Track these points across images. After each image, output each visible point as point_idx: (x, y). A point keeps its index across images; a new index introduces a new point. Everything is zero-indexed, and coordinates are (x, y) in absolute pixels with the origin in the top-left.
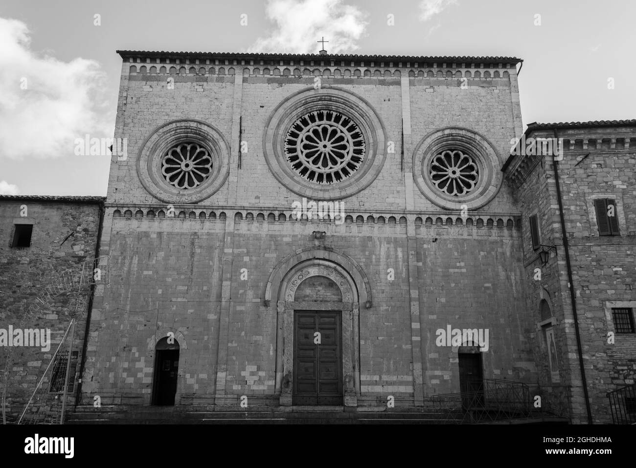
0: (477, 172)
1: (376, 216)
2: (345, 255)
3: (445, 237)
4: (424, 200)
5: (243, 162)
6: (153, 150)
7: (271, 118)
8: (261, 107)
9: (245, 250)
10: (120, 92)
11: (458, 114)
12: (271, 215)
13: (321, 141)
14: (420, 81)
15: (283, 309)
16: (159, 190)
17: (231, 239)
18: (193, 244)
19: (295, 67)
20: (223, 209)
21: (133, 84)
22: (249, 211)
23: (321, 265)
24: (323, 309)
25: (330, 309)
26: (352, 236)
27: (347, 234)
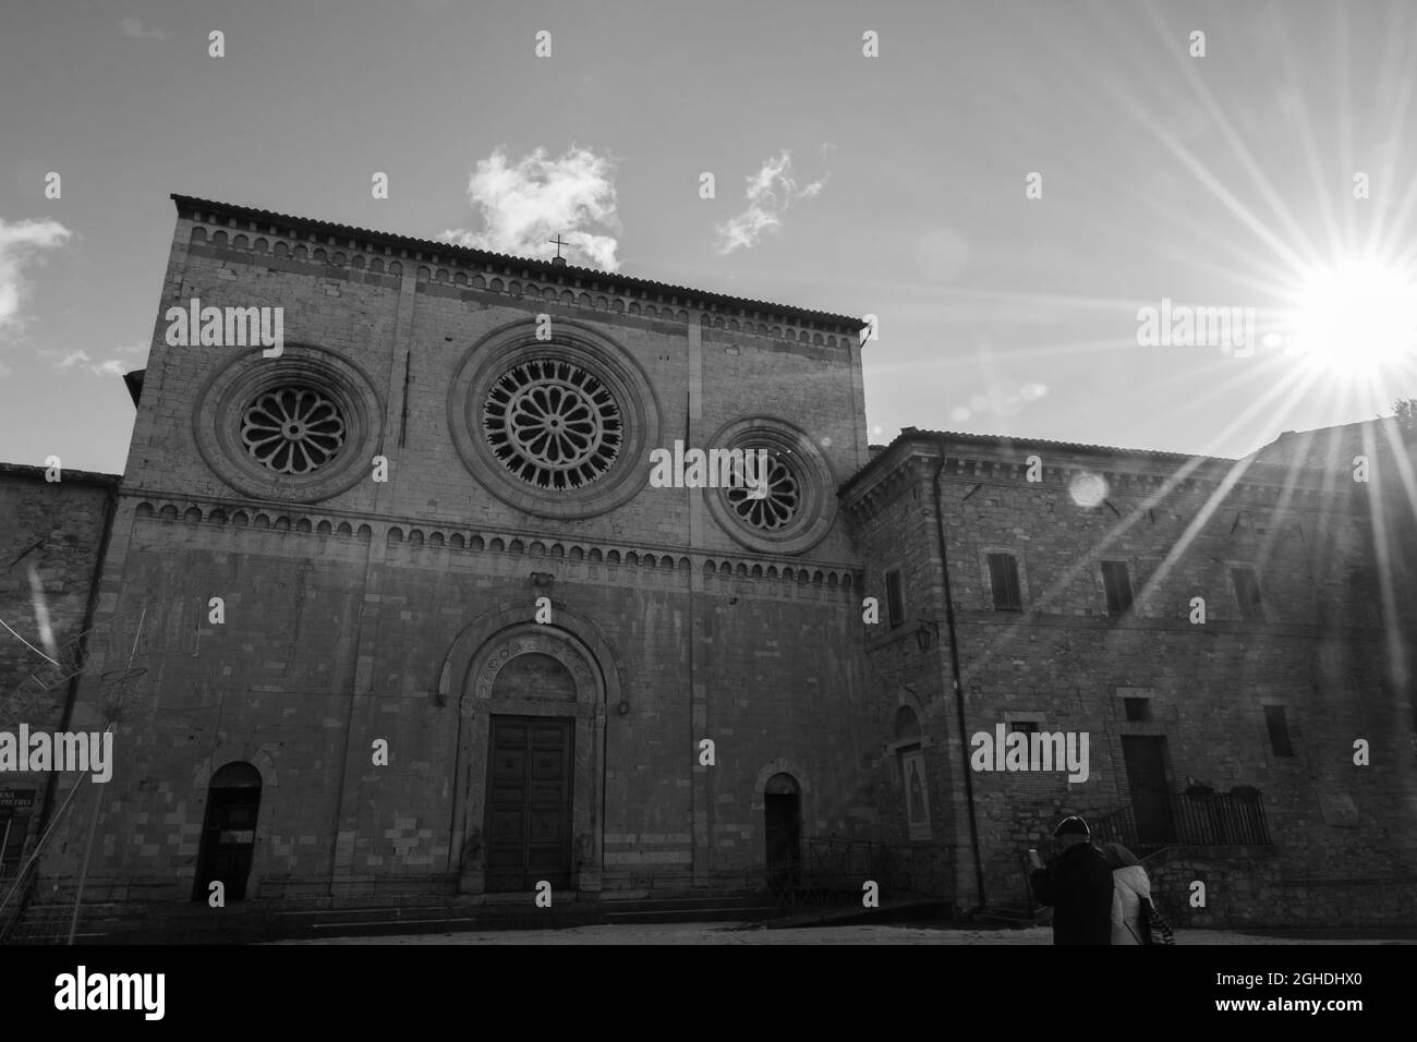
0: (797, 494)
1: (641, 553)
2: (586, 619)
3: (750, 597)
4: (718, 533)
5: (410, 435)
6: (229, 394)
7: (463, 362)
8: (447, 339)
9: (404, 599)
10: (168, 273)
11: (774, 395)
12: (458, 538)
13: (547, 413)
14: (717, 335)
15: (472, 712)
16: (237, 470)
17: (379, 576)
18: (301, 580)
19: (512, 279)
20: (365, 519)
21: (197, 261)
22: (416, 527)
23: (542, 634)
24: (543, 714)
25: (555, 714)
26: (599, 586)
27: (591, 582)
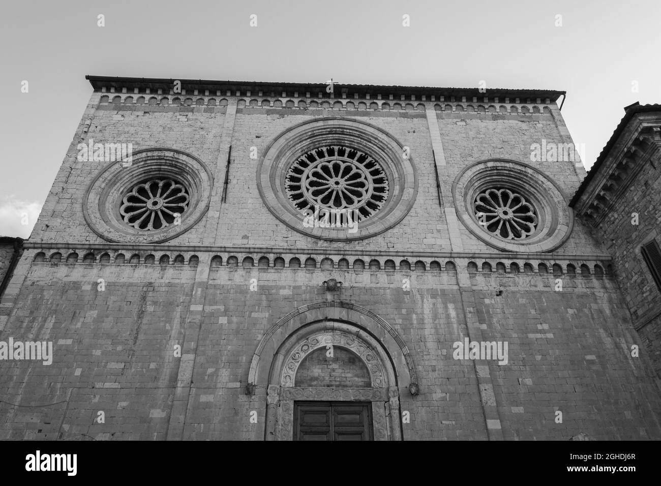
0: (535, 213)
1: (412, 260)
2: (372, 314)
3: (513, 289)
4: (474, 241)
5: (229, 195)
6: (112, 183)
7: (269, 148)
8: (257, 137)
9: (222, 308)
10: (82, 120)
11: (500, 146)
12: (264, 259)
13: (331, 177)
14: (449, 115)
15: (277, 398)
16: (108, 227)
17: (202, 291)
18: (144, 298)
19: (300, 99)
20: (194, 251)
21: (101, 113)
22: (232, 254)
23: (336, 329)
24: (341, 399)
25: (352, 399)
26: (380, 288)
27: (374, 285)
